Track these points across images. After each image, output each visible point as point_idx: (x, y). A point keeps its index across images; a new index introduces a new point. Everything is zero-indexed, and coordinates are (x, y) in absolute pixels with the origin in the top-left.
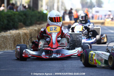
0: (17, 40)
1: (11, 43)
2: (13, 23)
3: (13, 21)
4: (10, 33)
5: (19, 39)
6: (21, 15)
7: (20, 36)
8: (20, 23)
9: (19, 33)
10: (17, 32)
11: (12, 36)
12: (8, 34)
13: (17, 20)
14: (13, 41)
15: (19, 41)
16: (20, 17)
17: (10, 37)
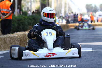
0: (22, 40)
1: (17, 43)
2: (23, 26)
3: (23, 25)
4: (17, 34)
5: (25, 39)
6: (31, 19)
7: (26, 36)
8: (29, 26)
9: (25, 34)
10: (23, 33)
11: (18, 37)
12: (14, 35)
13: (26, 23)
14: (19, 41)
15: (25, 41)
16: (30, 21)
17: (16, 38)
